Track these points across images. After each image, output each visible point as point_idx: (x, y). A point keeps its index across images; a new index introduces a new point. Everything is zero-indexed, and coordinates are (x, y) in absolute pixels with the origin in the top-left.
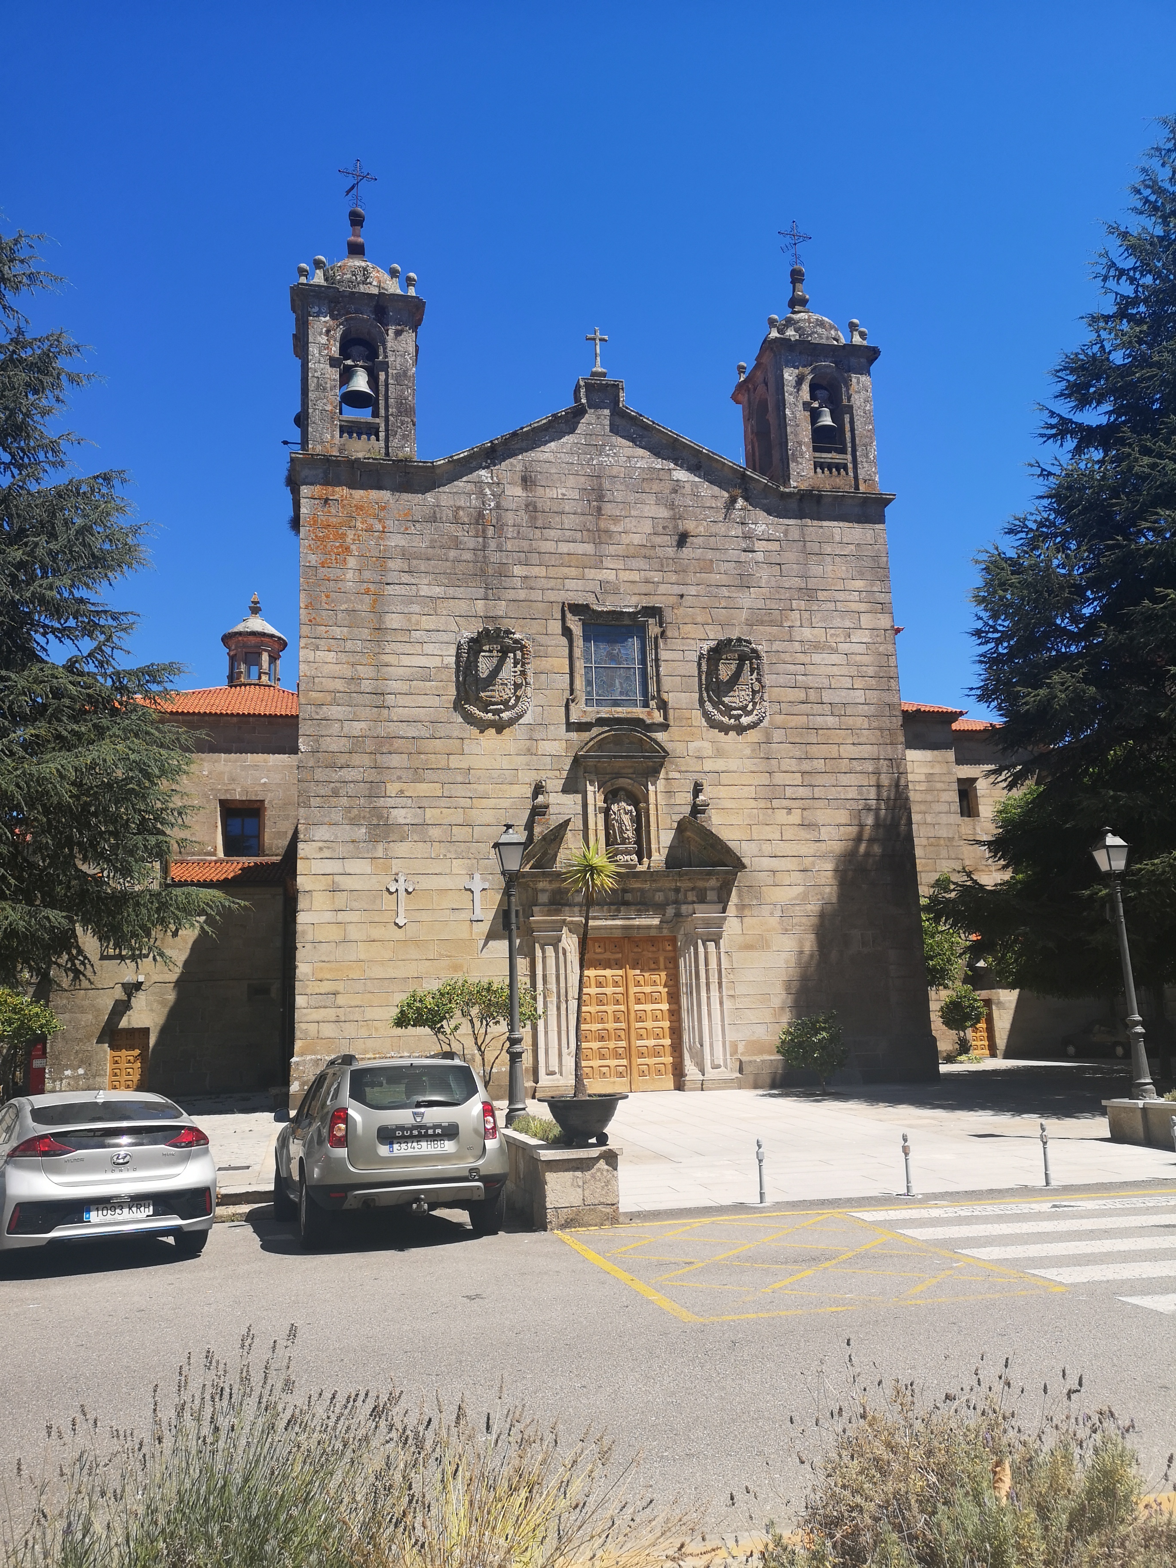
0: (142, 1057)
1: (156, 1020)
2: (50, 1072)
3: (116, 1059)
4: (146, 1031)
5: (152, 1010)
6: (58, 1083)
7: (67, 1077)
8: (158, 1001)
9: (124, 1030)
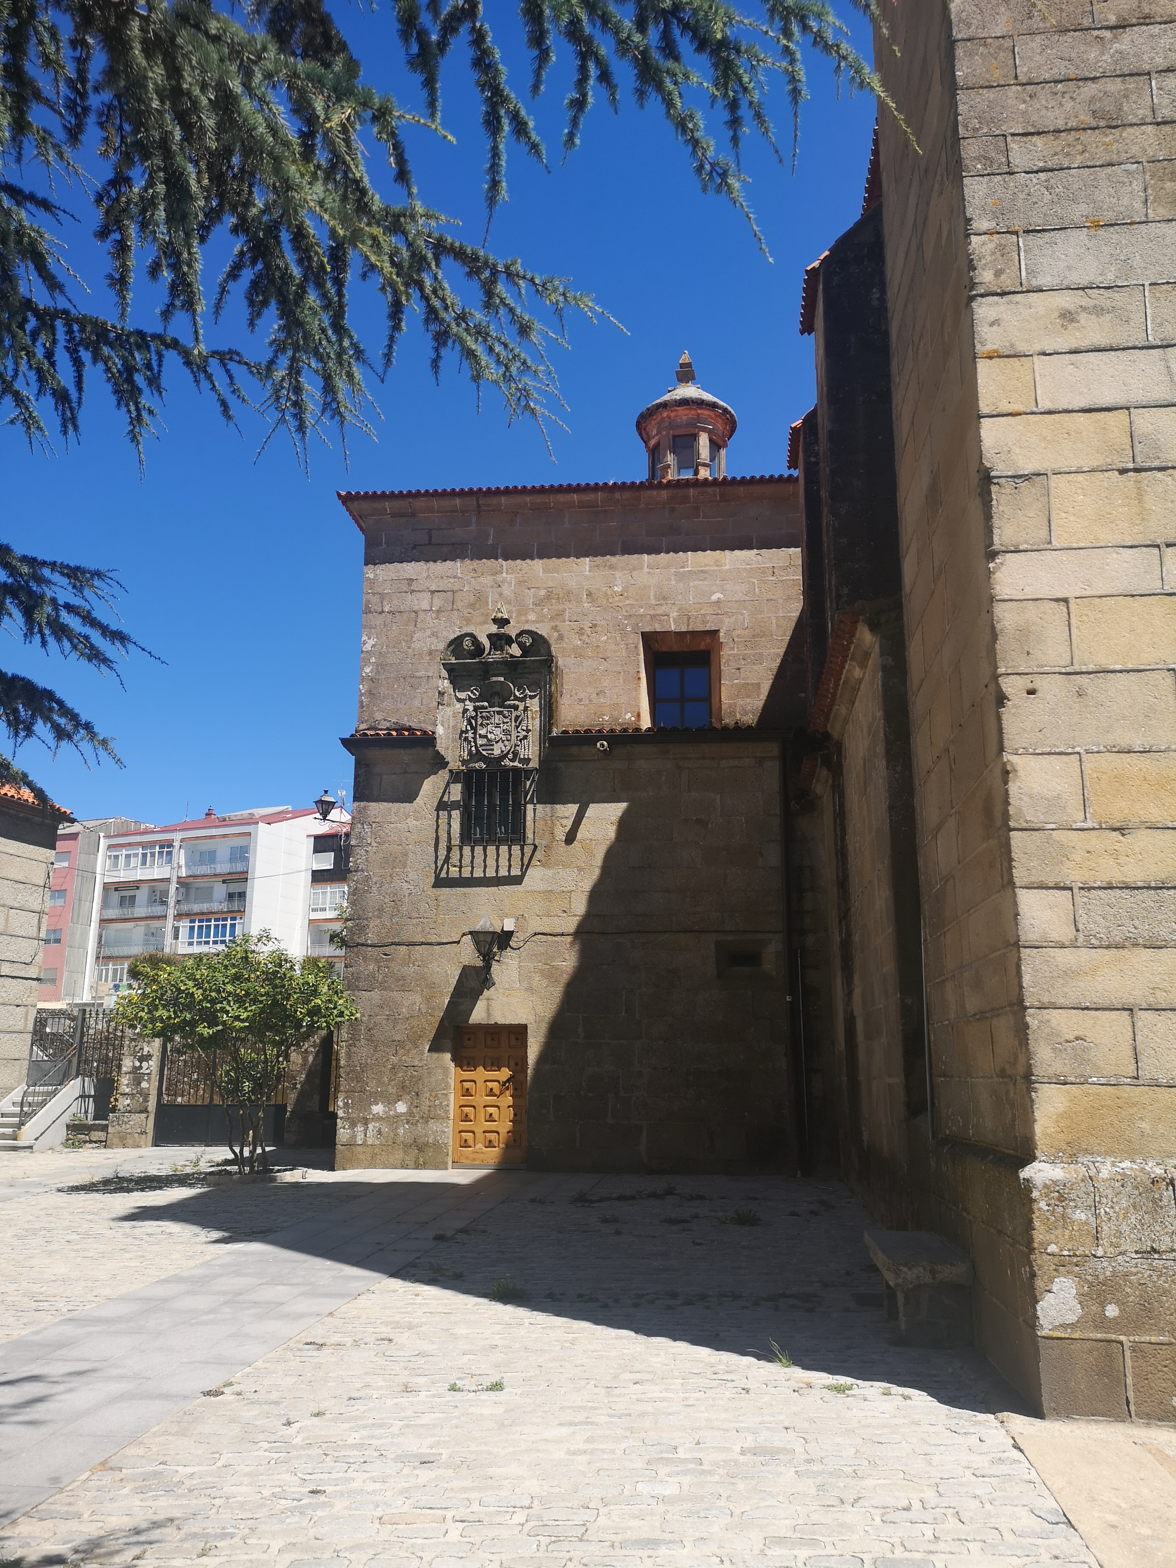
0: (515, 1083)
1: (540, 1009)
2: (346, 1105)
3: (467, 1085)
4: (519, 1032)
5: (530, 989)
6: (360, 1128)
7: (378, 1118)
8: (542, 972)
9: (479, 1027)
